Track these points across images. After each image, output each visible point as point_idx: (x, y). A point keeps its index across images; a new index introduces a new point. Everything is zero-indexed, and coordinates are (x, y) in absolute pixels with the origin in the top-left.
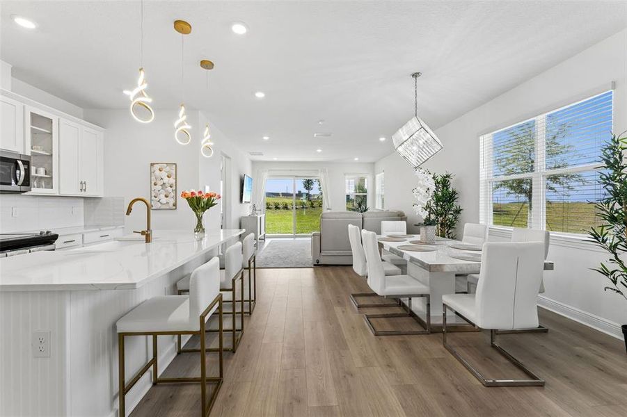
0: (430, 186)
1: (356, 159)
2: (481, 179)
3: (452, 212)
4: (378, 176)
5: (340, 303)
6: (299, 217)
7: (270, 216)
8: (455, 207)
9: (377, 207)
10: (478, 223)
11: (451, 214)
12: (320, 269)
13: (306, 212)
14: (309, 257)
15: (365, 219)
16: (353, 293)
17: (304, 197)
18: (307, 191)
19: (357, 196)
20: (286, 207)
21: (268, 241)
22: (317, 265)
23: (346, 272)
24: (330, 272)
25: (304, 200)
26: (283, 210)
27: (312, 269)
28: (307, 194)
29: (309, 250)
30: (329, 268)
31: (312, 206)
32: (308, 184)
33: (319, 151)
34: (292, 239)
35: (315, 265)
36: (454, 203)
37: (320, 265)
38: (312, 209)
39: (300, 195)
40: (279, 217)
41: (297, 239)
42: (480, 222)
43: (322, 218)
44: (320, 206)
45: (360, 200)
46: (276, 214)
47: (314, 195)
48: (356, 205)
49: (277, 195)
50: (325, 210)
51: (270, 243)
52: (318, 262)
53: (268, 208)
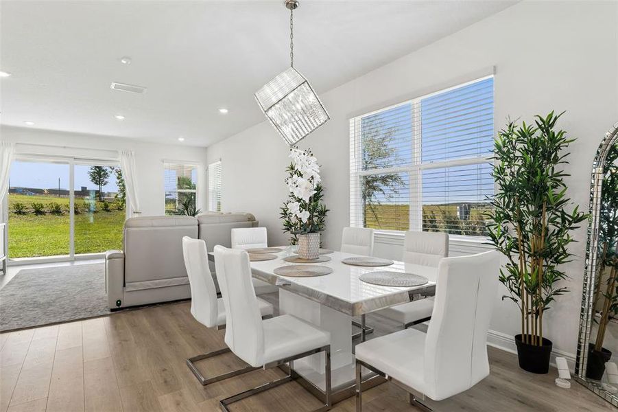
0: (314, 174)
1: (181, 139)
2: (351, 172)
3: (317, 214)
4: (212, 166)
5: (169, 384)
6: (82, 227)
7: (24, 225)
8: (320, 208)
9: (210, 210)
10: (349, 226)
11: (316, 216)
12: (123, 316)
13: (95, 219)
14: (102, 294)
15: (201, 226)
16: (191, 357)
17: (93, 195)
18: (97, 188)
19: (180, 194)
20: (57, 211)
21: (12, 273)
22: (118, 309)
23: (173, 314)
24: (142, 318)
25: (91, 201)
26: (50, 216)
27: (107, 319)
28: (97, 192)
29: (101, 281)
30: (139, 312)
31: (106, 209)
32: (99, 175)
33: (120, 118)
34: (68, 264)
35: (112, 310)
36: (320, 202)
37: (122, 309)
38: (105, 214)
39: (84, 192)
40: (41, 228)
41: (77, 263)
42: (351, 226)
43: (127, 226)
44: (120, 209)
45: (185, 200)
46: (37, 222)
47: (109, 194)
48: (179, 206)
49: (40, 192)
50: (129, 215)
51: (16, 277)
52: (118, 305)
53: (19, 213)
